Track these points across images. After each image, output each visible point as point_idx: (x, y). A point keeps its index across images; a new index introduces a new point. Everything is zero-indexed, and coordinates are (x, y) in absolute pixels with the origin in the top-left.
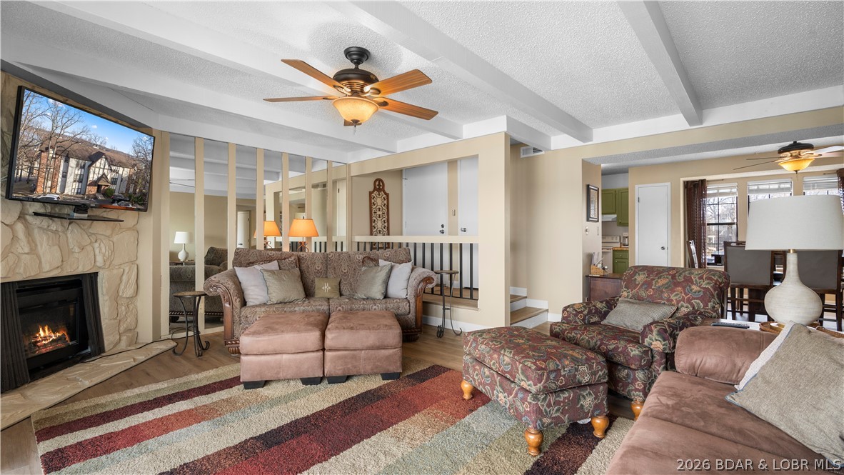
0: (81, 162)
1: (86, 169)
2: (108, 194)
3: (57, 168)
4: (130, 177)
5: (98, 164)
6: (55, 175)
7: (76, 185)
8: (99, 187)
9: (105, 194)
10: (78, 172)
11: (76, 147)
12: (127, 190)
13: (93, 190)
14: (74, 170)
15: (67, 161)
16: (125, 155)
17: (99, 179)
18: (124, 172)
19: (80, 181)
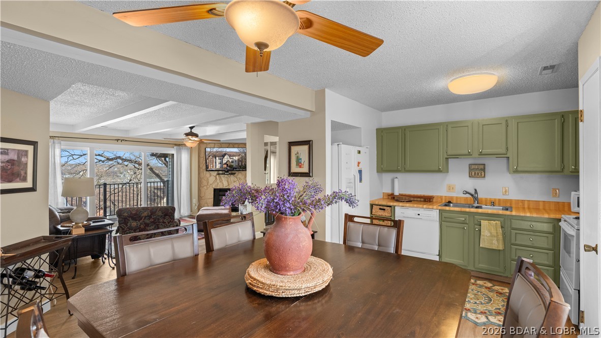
0: (220, 158)
1: (222, 160)
2: (231, 166)
3: (213, 161)
4: (238, 159)
5: (225, 157)
6: (213, 163)
7: (219, 165)
8: (227, 165)
9: (230, 167)
10: (219, 161)
11: (217, 154)
12: (238, 164)
13: (225, 166)
14: (218, 161)
15: (216, 158)
16: (235, 152)
17: (227, 162)
18: (236, 158)
19: (221, 164)
